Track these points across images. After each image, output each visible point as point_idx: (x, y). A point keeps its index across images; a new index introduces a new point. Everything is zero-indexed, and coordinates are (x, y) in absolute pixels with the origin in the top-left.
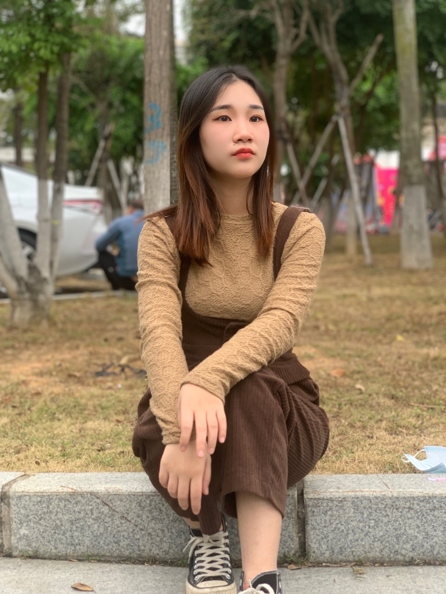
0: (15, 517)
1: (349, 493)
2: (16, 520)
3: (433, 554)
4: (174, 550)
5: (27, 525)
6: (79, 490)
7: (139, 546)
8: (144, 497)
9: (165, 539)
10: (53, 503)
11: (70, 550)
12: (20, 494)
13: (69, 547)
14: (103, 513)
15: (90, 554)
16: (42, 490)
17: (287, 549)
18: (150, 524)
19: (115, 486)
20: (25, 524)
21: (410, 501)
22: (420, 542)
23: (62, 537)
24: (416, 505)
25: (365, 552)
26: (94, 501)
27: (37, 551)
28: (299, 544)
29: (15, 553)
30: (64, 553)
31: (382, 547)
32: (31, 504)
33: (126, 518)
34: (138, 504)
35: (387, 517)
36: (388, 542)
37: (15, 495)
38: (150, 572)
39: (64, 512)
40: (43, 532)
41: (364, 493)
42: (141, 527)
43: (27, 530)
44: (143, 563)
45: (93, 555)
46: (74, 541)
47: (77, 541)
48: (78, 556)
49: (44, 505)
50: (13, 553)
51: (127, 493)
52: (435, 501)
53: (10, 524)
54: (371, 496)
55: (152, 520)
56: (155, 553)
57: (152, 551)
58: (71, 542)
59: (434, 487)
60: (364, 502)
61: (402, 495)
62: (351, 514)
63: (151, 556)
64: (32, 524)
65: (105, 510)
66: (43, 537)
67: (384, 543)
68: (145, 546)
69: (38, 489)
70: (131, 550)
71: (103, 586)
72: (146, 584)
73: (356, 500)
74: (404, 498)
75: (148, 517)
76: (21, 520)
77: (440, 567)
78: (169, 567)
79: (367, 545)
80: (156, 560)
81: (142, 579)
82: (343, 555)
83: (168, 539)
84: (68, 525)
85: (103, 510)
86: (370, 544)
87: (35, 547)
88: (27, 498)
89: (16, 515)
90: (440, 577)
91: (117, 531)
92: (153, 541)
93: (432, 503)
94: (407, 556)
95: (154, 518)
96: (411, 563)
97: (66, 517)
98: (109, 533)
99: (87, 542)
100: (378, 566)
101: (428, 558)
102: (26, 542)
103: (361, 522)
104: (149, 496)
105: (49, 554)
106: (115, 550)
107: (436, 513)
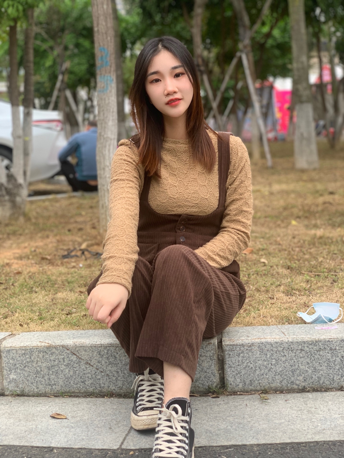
0: (6, 366)
1: (256, 340)
2: (6, 368)
3: (320, 383)
4: (126, 386)
5: (15, 372)
6: (53, 344)
7: (100, 384)
8: (103, 348)
9: (119, 378)
10: (34, 354)
11: (48, 389)
12: (8, 349)
13: (47, 387)
14: (72, 360)
15: (63, 391)
16: (25, 345)
17: (210, 383)
18: (108, 367)
19: (80, 341)
20: (13, 371)
21: (301, 344)
22: (310, 375)
23: (42, 379)
24: (306, 348)
25: (269, 383)
26: (65, 352)
27: (23, 391)
28: (220, 378)
29: (7, 393)
30: (44, 391)
31: (282, 379)
32: (17, 356)
33: (89, 364)
34: (98, 353)
35: (285, 357)
36: (286, 375)
37: (5, 349)
38: (109, 403)
39: (43, 361)
40: (27, 376)
41: (267, 340)
42: (101, 370)
43: (15, 375)
44: (103, 396)
45: (66, 392)
46: (51, 382)
47: (53, 382)
48: (55, 394)
49: (27, 357)
50: (5, 393)
51: (89, 346)
52: (320, 344)
54: (272, 342)
55: (110, 364)
56: (112, 388)
57: (110, 388)
58: (49, 383)
59: (319, 334)
60: (267, 346)
61: (295, 340)
62: (258, 355)
63: (109, 391)
64: (19, 371)
65: (74, 358)
66: (28, 380)
67: (283, 376)
68: (104, 384)
69: (22, 345)
70: (94, 387)
71: (74, 415)
72: (106, 412)
73: (261, 345)
74: (297, 342)
75: (106, 362)
76: (11, 368)
77: (325, 392)
78: (123, 399)
79: (270, 378)
80: (113, 394)
81: (103, 408)
82: (253, 386)
83: (121, 378)
84: (46, 371)
85: (72, 358)
86: (273, 377)
87: (22, 388)
88: (14, 352)
89: (7, 364)
90: (325, 400)
91: (83, 374)
92: (111, 380)
93: (318, 346)
94: (300, 385)
95: (110, 363)
96: (303, 390)
97: (44, 365)
98: (77, 375)
99: (61, 383)
100: (278, 394)
101: (316, 386)
102: (15, 384)
103: (266, 361)
104: (106, 347)
105: (32, 392)
106: (82, 388)
107: (321, 353)
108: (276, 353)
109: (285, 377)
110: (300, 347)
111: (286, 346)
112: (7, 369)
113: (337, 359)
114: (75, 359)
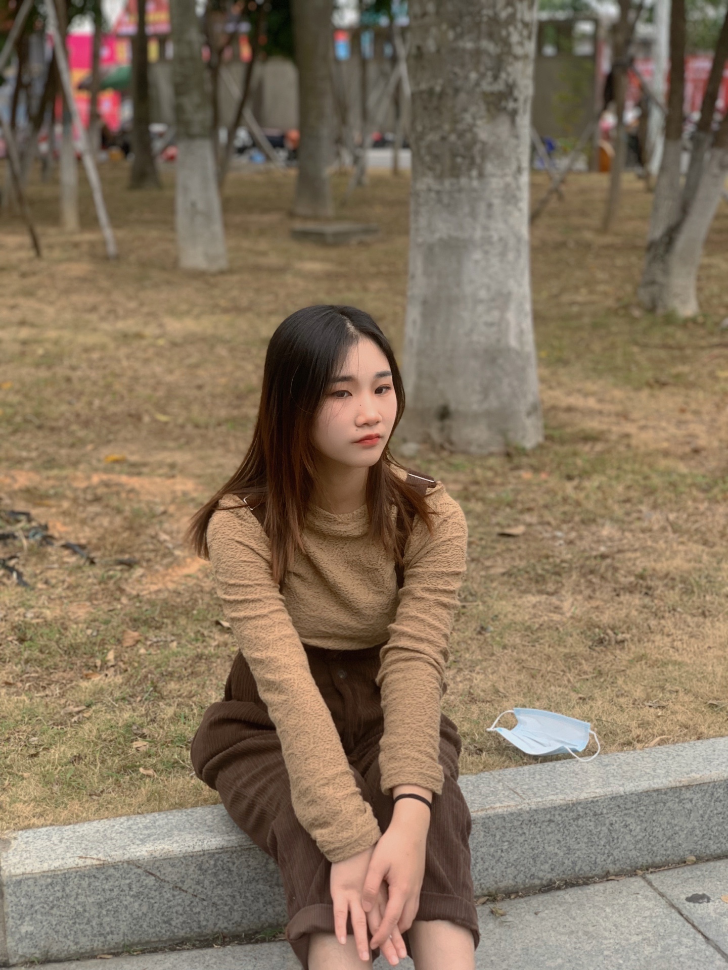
0: (12, 911)
1: (479, 813)
2: (13, 914)
3: (575, 871)
4: (249, 919)
5: (31, 919)
6: (110, 860)
7: (199, 921)
8: (206, 856)
9: (235, 907)
10: (71, 883)
11: (98, 944)
12: (18, 878)
13: (96, 939)
14: (146, 885)
15: (128, 943)
16: (52, 868)
18: (215, 890)
19: (163, 848)
20: (27, 919)
21: (550, 812)
22: (561, 859)
23: (86, 927)
24: (557, 816)
25: (496, 882)
26: (133, 872)
27: (48, 952)
29: (13, 961)
30: (89, 948)
31: (516, 873)
32: (37, 889)
33: (180, 888)
34: (197, 867)
35: (523, 836)
36: (523, 865)
37: (10, 880)
39: (88, 893)
40: (56, 925)
41: (496, 811)
42: (203, 896)
43: (31, 925)
44: (209, 945)
45: (132, 945)
46: (104, 930)
47: (108, 929)
48: (110, 949)
49: (57, 888)
50: (10, 961)
51: (181, 855)
52: (579, 808)
53: (4, 921)
54: (505, 813)
55: (218, 885)
56: (222, 927)
57: (218, 926)
58: (99, 931)
60: (496, 822)
61: (541, 806)
62: (481, 839)
63: (217, 933)
64: (39, 917)
65: (150, 881)
66: (57, 932)
67: (518, 867)
68: (208, 921)
69: (45, 867)
70: (188, 929)
74: (544, 809)
75: (212, 882)
76: (22, 913)
79: (498, 873)
83: (240, 907)
84: (94, 910)
85: (147, 881)
86: (503, 872)
87: (45, 947)
88: (30, 882)
89: (14, 907)
91: (167, 907)
92: (220, 912)
93: (575, 811)
94: (545, 879)
95: (220, 883)
96: (549, 888)
97: (91, 900)
98: (155, 912)
99: (123, 927)
101: (570, 878)
102: (31, 943)
103: (493, 846)
104: (214, 854)
105: (66, 953)
106: (165, 932)
107: (580, 822)
108: (510, 830)
109: (522, 868)
110: (548, 816)
111: (526, 817)
112: (15, 915)
113: (604, 828)
114: (152, 883)
